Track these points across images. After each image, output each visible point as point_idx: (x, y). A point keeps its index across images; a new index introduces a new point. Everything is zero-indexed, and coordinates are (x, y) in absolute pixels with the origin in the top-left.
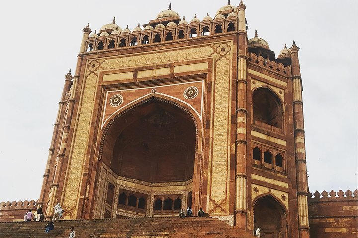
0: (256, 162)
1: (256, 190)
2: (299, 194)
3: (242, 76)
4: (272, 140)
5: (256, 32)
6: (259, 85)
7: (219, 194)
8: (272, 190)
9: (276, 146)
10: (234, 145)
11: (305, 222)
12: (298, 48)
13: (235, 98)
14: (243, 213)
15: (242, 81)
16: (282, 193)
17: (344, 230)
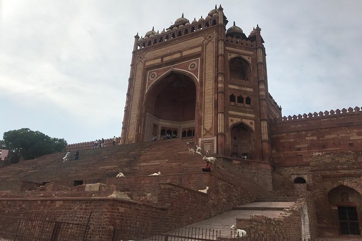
0: (232, 103)
1: (232, 121)
2: (261, 120)
3: (221, 51)
4: (243, 89)
5: (234, 23)
6: (234, 56)
7: (208, 124)
8: (243, 120)
9: (246, 92)
10: (217, 95)
11: (265, 137)
12: (260, 30)
13: (217, 66)
14: (222, 134)
15: (221, 55)
16: (249, 121)
17: (292, 140)
